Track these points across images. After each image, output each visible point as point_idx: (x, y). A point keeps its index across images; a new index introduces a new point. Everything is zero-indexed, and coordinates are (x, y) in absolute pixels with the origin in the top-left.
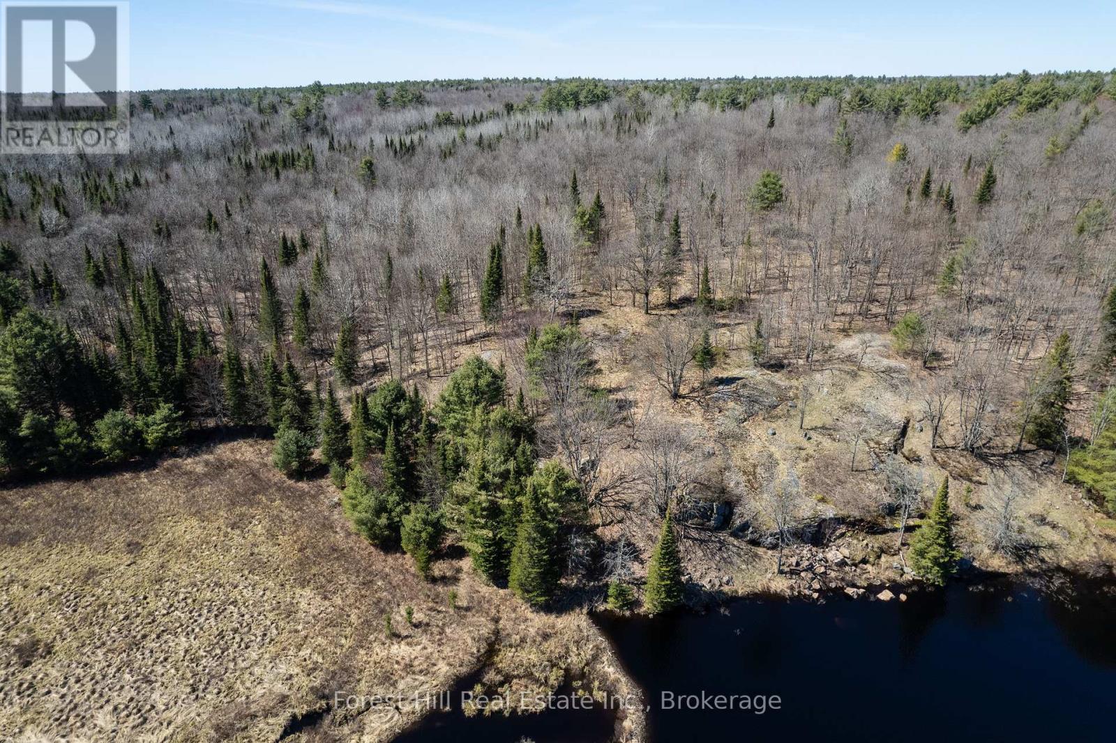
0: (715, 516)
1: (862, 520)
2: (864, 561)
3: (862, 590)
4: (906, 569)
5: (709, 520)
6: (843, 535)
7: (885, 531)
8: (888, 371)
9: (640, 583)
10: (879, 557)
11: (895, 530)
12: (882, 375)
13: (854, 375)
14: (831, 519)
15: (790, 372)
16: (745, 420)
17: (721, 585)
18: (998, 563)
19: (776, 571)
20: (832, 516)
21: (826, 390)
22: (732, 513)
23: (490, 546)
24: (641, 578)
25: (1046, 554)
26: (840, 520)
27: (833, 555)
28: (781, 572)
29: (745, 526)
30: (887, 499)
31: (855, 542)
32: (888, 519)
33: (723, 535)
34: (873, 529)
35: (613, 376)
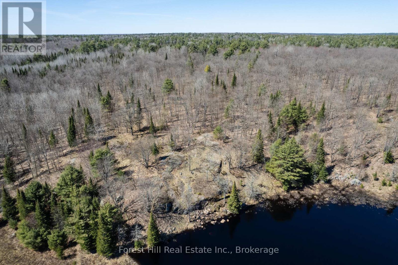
0: (166, 208)
1: (212, 198)
2: (215, 211)
3: (216, 221)
4: (227, 211)
5: (165, 210)
6: (208, 204)
7: (220, 200)
8: (214, 146)
9: (145, 238)
10: (219, 209)
11: (223, 199)
12: (212, 147)
13: (204, 149)
14: (203, 200)
15: (184, 151)
16: (172, 171)
17: (172, 231)
18: (252, 202)
19: (189, 222)
20: (203, 199)
21: (196, 155)
22: (172, 205)
23: (87, 239)
24: (145, 236)
25: (264, 196)
26: (206, 200)
27: (206, 211)
28: (191, 222)
29: (177, 209)
30: (219, 190)
31: (211, 205)
32: (220, 196)
33: (170, 214)
34: (216, 200)
35: (124, 161)
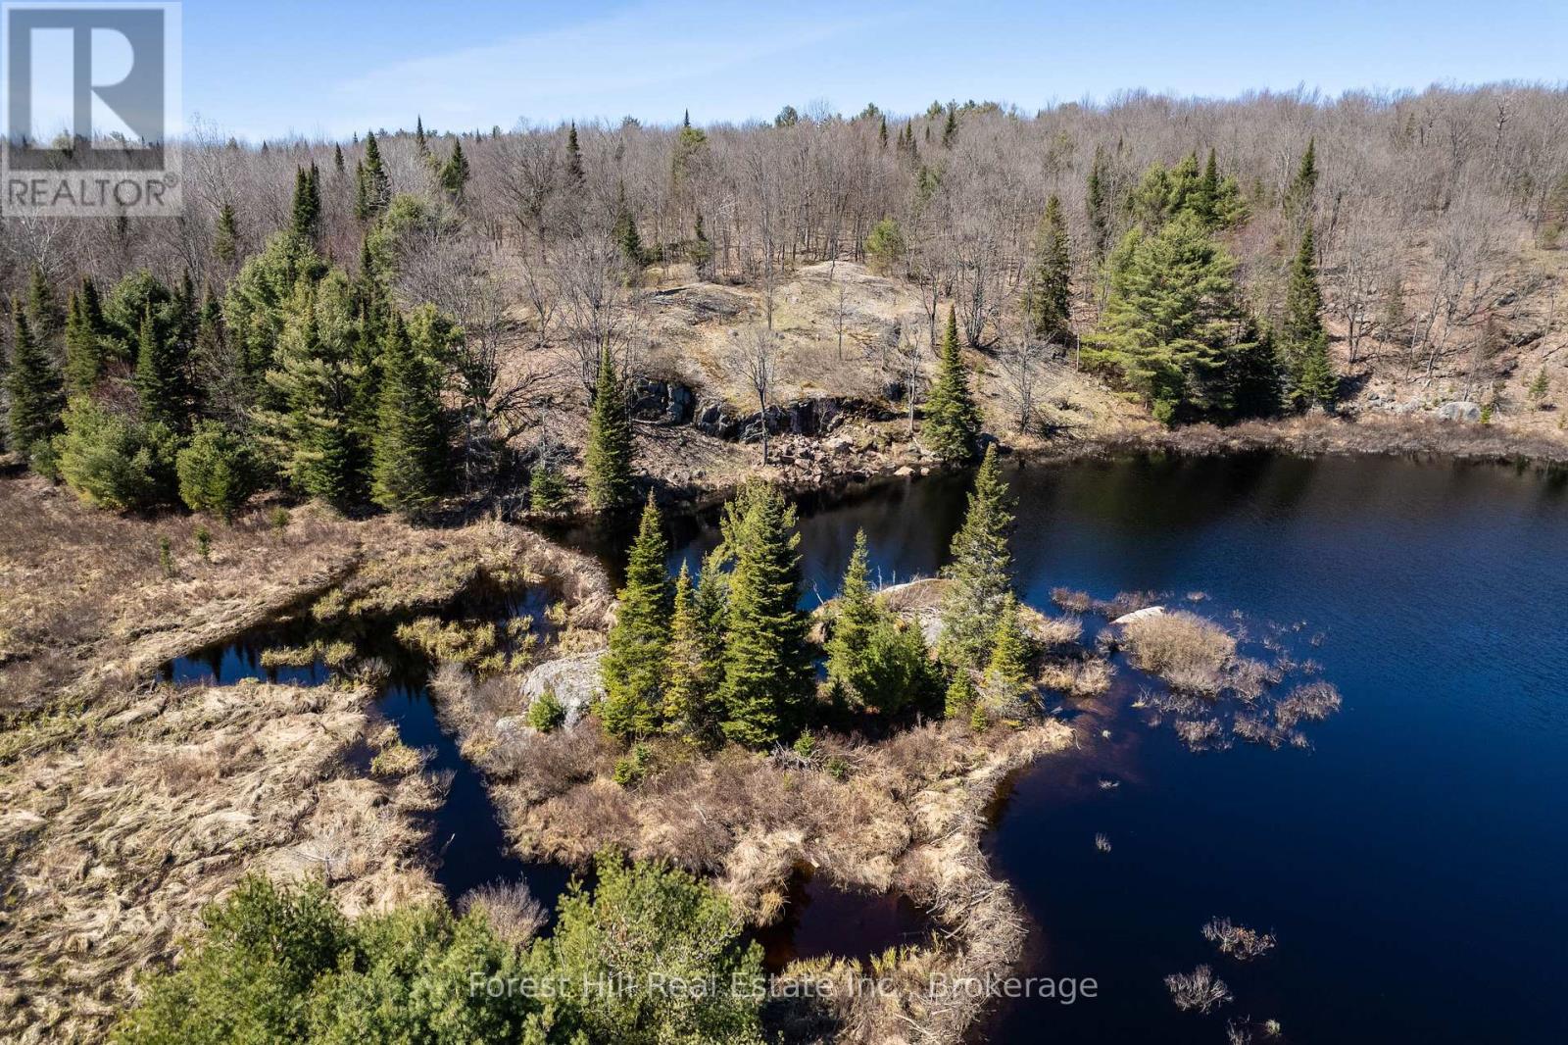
0: (671, 404)
1: (861, 402)
2: (871, 447)
3: (875, 471)
4: (923, 452)
5: (664, 412)
6: (840, 422)
7: (892, 417)
9: (578, 484)
10: (890, 444)
11: (904, 416)
14: (822, 400)
16: (696, 323)
17: (690, 479)
18: (1026, 442)
19: (763, 461)
20: (823, 396)
21: (794, 298)
22: (694, 402)
23: (335, 447)
24: (578, 478)
25: (1075, 433)
26: (838, 403)
27: (832, 443)
28: (770, 462)
29: (713, 415)
30: (888, 379)
31: (857, 428)
32: (892, 403)
33: (686, 431)
34: (877, 414)
